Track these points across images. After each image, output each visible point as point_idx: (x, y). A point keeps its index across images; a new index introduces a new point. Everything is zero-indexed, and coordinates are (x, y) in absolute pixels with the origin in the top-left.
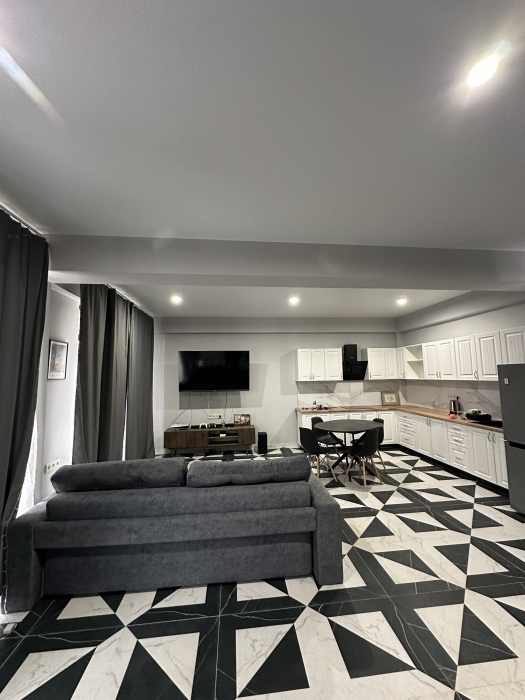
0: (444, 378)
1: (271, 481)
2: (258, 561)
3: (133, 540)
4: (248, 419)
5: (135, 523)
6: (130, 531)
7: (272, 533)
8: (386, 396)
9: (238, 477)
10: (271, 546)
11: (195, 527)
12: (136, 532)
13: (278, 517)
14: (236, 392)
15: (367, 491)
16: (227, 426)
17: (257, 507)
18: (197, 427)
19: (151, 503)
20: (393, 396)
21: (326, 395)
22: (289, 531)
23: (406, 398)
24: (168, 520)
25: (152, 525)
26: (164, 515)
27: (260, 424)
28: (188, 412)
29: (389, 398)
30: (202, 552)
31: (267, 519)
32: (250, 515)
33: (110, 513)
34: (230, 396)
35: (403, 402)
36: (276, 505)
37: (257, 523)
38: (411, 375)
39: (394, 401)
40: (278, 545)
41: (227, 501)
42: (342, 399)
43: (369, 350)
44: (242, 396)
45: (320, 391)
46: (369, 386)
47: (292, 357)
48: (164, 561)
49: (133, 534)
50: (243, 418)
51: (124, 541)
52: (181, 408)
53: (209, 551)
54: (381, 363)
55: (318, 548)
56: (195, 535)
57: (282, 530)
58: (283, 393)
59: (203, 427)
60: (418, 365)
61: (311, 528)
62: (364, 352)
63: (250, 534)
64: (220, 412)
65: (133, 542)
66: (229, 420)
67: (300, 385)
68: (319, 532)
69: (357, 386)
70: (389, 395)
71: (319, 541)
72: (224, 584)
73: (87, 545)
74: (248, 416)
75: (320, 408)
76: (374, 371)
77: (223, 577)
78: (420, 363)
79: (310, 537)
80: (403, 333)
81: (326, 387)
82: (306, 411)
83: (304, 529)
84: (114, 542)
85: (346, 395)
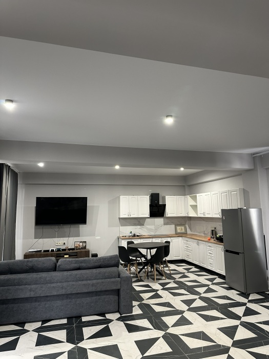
0: (207, 216)
1: (100, 267)
2: (92, 304)
3: (32, 294)
4: (84, 244)
5: (33, 286)
6: (31, 290)
7: (99, 290)
8: (178, 228)
9: (83, 265)
10: (99, 297)
11: (62, 288)
12: (33, 291)
13: (102, 282)
14: (77, 226)
15: (156, 283)
16: (69, 249)
17: (92, 278)
18: (48, 251)
19: (40, 278)
20: (183, 228)
21: (139, 227)
22: (108, 289)
23: (191, 229)
24: (49, 285)
25: (42, 287)
26: (47, 283)
27: (92, 249)
28: (41, 240)
29: (180, 229)
30: (65, 301)
31: (97, 283)
32: (89, 282)
33: (20, 283)
34: (73, 228)
35: (189, 232)
36: (101, 277)
37: (93, 285)
38: (192, 214)
39: (183, 231)
40: (102, 297)
41: (77, 276)
42: (150, 230)
43: (167, 197)
44: (80, 228)
45: (135, 225)
46: (167, 221)
47: (116, 202)
48: (47, 306)
49: (32, 292)
50: (81, 244)
51: (27, 295)
52: (36, 238)
53: (69, 300)
54: (174, 205)
55: (121, 297)
56: (63, 292)
57: (104, 289)
58: (109, 226)
59: (52, 251)
60: (195, 207)
61: (118, 287)
62: (164, 198)
63: (89, 291)
64: (65, 240)
65: (32, 296)
66: (71, 246)
67: (121, 220)
68: (122, 289)
69: (159, 221)
70: (180, 227)
71: (122, 293)
72: (75, 317)
73: (9, 298)
74: (85, 242)
75: (134, 235)
76: (170, 211)
77: (75, 313)
78: (196, 206)
79: (118, 292)
80: (189, 186)
81: (139, 221)
82: (124, 238)
83: (115, 288)
84: (23, 296)
85: (152, 227)
